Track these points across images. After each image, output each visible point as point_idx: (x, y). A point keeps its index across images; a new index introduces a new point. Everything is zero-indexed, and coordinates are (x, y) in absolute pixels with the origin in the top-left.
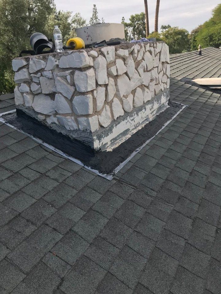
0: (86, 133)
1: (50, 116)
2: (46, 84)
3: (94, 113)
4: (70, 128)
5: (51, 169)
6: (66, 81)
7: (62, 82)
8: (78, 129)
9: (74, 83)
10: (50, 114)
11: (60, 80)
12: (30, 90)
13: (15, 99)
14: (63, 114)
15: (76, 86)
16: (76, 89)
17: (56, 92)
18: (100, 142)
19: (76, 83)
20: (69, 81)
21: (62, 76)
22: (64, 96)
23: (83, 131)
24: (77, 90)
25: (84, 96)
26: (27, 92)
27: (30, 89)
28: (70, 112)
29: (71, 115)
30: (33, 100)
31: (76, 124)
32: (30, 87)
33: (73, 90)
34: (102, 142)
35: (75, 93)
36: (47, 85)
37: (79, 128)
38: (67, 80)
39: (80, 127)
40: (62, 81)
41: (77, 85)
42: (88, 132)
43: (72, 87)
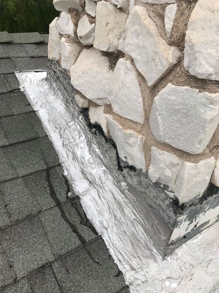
0: (163, 196)
1: (99, 106)
2: (107, 24)
3: (208, 151)
4: (126, 158)
5: (23, 278)
6: (159, 22)
7: (145, 25)
8: (144, 171)
9: (184, 35)
10: (98, 102)
11: (143, 18)
12: (75, 33)
13: (49, 45)
14: (121, 117)
15: (187, 50)
16: (180, 60)
17: (124, 54)
18: (191, 223)
19: (192, 37)
20: (169, 25)
21: (153, 5)
22: (137, 70)
23: (157, 184)
24: (186, 63)
25: (200, 94)
26: (69, 36)
27: (76, 30)
28: (140, 120)
29: (139, 129)
30: (78, 57)
31: (143, 158)
32: (76, 25)
33: (171, 61)
34: (197, 222)
35: (173, 73)
36: (109, 26)
37: (147, 172)
38: (163, 21)
39: (151, 170)
40: (146, 22)
41: (192, 47)
42: (167, 196)
43: (172, 48)
